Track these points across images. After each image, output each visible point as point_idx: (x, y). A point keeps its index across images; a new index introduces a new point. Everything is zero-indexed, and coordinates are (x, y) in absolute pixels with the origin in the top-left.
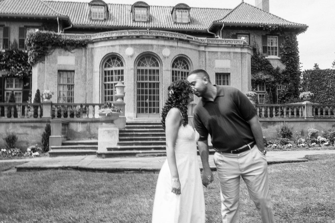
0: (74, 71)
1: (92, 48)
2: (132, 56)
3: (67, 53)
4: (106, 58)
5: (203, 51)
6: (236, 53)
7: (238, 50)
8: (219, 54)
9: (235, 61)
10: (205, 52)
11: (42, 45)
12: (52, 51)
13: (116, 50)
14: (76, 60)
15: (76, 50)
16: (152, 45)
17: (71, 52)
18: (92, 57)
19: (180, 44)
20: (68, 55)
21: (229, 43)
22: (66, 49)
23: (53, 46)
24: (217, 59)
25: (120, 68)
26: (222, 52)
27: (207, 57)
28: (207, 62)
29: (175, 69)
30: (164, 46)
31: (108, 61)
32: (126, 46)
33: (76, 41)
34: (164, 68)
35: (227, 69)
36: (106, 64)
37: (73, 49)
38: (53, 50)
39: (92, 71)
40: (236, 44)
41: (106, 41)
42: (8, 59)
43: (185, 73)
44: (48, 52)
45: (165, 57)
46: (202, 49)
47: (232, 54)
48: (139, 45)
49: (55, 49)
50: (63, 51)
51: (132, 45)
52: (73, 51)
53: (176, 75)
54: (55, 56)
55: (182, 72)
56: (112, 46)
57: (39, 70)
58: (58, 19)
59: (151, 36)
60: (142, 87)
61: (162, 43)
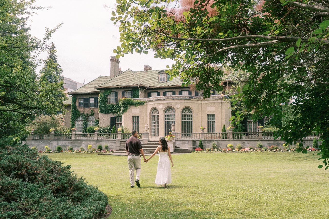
0: (139, 116)
1: (147, 105)
2: (162, 109)
3: (136, 107)
4: (152, 110)
5: (200, 103)
6: (219, 103)
7: (220, 101)
8: (209, 104)
9: (218, 107)
10: (201, 103)
11: (126, 105)
13: (156, 106)
14: (140, 111)
15: (140, 106)
16: (171, 103)
18: (147, 109)
19: (186, 101)
20: (136, 109)
21: (214, 98)
22: (136, 106)
23: (130, 105)
24: (208, 107)
25: (158, 114)
26: (210, 103)
27: (203, 106)
28: (203, 108)
29: (183, 114)
30: (177, 103)
31: (153, 111)
32: (160, 104)
33: (140, 102)
34: (177, 114)
35: (213, 112)
36: (152, 113)
37: (139, 106)
39: (147, 116)
40: (218, 98)
41: (152, 101)
42: (117, 108)
43: (190, 115)
44: (128, 107)
45: (177, 109)
46: (200, 102)
47: (216, 104)
48: (165, 103)
49: (131, 106)
50: (134, 107)
51: (162, 103)
52: (139, 107)
53: (184, 116)
54: (131, 109)
55: (188, 115)
56: (154, 104)
57: (125, 116)
58: (139, 86)
59: (170, 99)
60: (167, 123)
61: (176, 101)
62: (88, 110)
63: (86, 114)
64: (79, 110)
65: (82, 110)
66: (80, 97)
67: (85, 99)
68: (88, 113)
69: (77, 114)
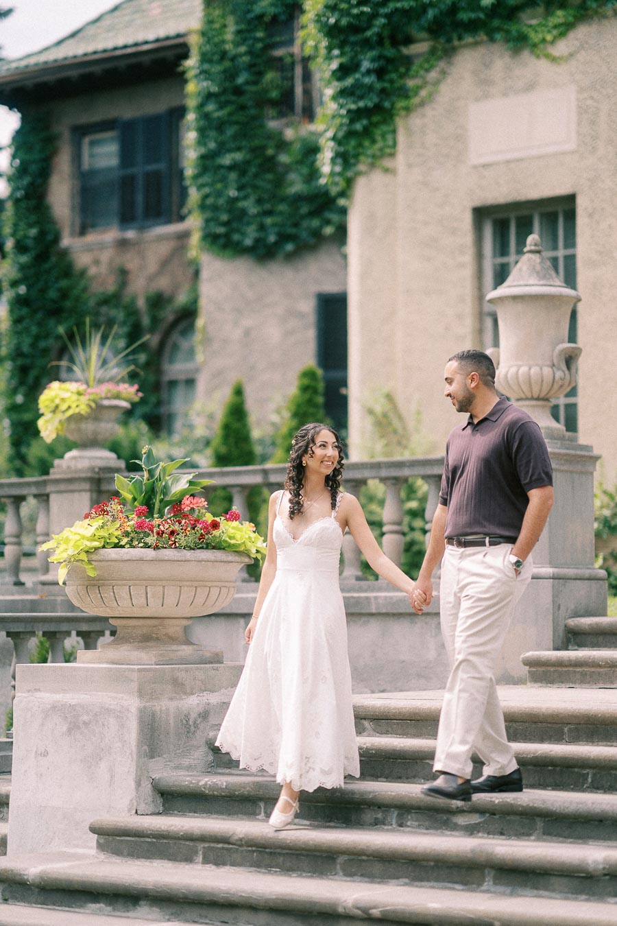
0: (570, 204)
3: (531, 66)
12: (433, 75)
14: (582, 110)
15: (582, 32)
17: (548, 56)
20: (530, 87)
22: (519, 43)
23: (434, 30)
37: (566, 29)
38: (442, 64)
44: (411, 83)
49: (449, 52)
52: (561, 48)
62: (164, 249)
63: (141, 303)
64: (82, 260)
65: (105, 256)
66: (85, 119)
67: (126, 132)
68: (163, 284)
69: (56, 312)
